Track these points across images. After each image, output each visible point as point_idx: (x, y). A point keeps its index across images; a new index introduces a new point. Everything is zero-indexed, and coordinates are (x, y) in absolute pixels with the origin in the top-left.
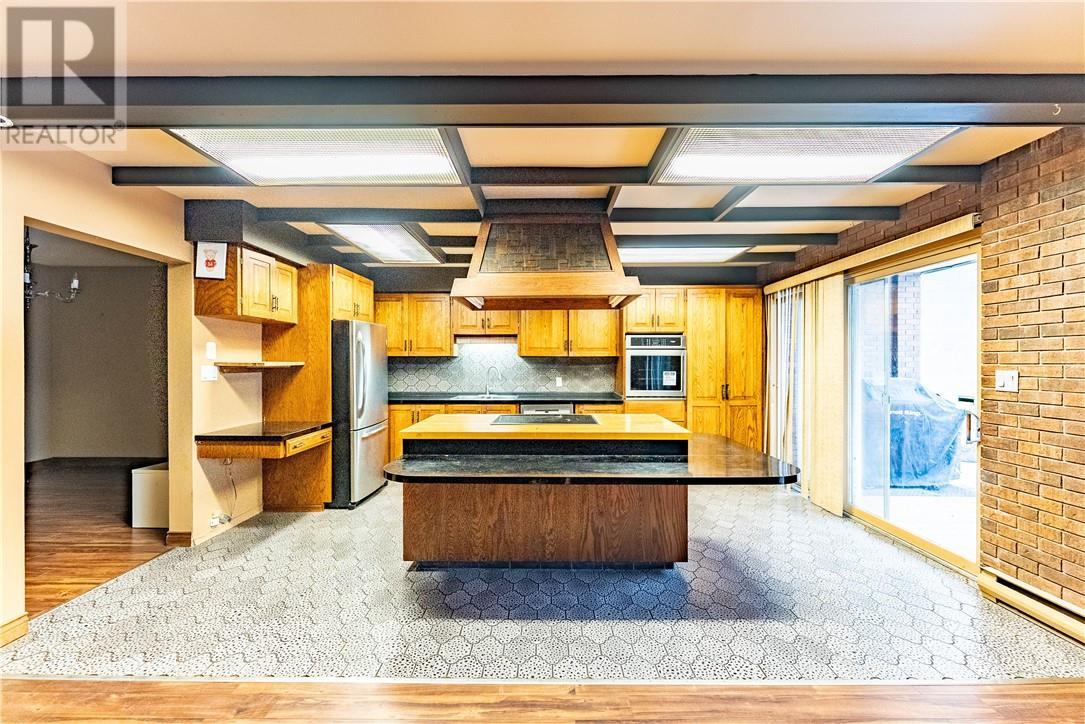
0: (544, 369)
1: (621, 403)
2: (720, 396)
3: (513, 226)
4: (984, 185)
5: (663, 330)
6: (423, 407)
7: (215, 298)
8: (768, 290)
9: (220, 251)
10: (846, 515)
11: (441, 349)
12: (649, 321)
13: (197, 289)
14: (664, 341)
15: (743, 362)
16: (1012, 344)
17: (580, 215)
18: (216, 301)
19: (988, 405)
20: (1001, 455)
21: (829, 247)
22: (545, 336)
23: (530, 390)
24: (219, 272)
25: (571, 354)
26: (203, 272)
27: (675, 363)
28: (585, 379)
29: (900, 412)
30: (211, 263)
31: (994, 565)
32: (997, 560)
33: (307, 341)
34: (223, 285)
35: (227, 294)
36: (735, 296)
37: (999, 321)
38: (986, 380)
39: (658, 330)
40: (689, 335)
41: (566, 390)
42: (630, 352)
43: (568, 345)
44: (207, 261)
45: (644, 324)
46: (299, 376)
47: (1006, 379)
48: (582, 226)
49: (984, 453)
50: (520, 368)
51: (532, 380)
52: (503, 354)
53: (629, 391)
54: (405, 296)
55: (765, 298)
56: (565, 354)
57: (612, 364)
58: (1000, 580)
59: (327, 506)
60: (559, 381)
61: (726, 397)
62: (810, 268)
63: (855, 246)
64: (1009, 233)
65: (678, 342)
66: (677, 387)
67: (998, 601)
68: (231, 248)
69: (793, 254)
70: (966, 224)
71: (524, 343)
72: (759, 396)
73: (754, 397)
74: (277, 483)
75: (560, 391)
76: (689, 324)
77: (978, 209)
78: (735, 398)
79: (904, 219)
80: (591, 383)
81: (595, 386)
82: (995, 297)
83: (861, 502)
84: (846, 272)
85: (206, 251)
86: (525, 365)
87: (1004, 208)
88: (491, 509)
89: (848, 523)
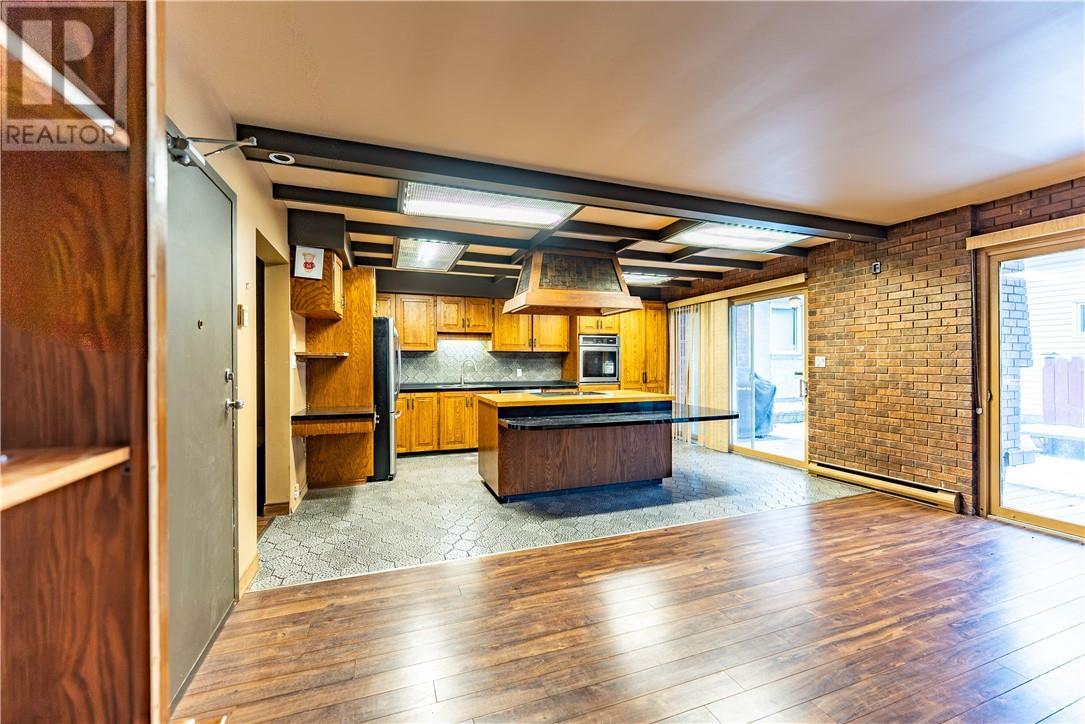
0: (507, 363)
1: (576, 387)
2: (641, 381)
3: (556, 256)
4: (809, 258)
5: (605, 332)
6: (418, 395)
7: (312, 295)
8: (671, 305)
9: (318, 256)
10: (730, 451)
11: (426, 345)
12: (595, 326)
13: (293, 287)
14: (605, 340)
15: (655, 356)
16: (822, 343)
17: (599, 252)
18: (314, 297)
19: (812, 375)
20: (818, 401)
21: (717, 281)
22: (514, 335)
23: (497, 380)
24: (317, 273)
25: (535, 350)
26: (301, 271)
27: (613, 356)
28: (540, 370)
29: (744, 389)
30: (309, 265)
31: (815, 458)
32: (817, 456)
33: (350, 334)
34: (317, 285)
35: (324, 293)
36: (651, 308)
37: (817, 331)
38: (811, 363)
39: (601, 332)
40: (622, 335)
41: (525, 379)
42: (583, 348)
43: (532, 343)
44: (306, 263)
45: (591, 327)
46: (343, 365)
47: (820, 361)
48: (601, 259)
49: (810, 401)
50: (488, 362)
51: (497, 372)
52: (475, 349)
53: (582, 378)
54: (393, 296)
55: (668, 311)
56: (530, 350)
57: (561, 358)
58: (819, 464)
59: (370, 479)
60: (519, 372)
61: (645, 381)
62: (702, 294)
63: (734, 282)
64: (822, 286)
65: (614, 342)
66: (614, 375)
67: (818, 475)
68: (329, 254)
69: (690, 282)
70: (801, 278)
71: (497, 340)
72: (665, 380)
73: (662, 381)
74: (322, 462)
75: (520, 380)
76: (622, 327)
77: (805, 271)
78: (651, 382)
79: (765, 269)
80: (544, 373)
81: (547, 376)
82: (814, 318)
83: (736, 443)
84: (729, 298)
85: (304, 255)
86: (493, 360)
87: (818, 273)
88: (558, 454)
89: (732, 455)
